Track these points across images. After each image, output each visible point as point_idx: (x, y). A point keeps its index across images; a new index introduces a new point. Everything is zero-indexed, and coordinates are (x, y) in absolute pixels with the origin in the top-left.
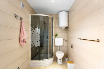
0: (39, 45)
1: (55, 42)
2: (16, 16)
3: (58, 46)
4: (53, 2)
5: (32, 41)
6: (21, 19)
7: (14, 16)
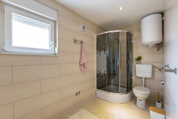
0: (106, 73)
1: (135, 70)
2: (75, 41)
3: (142, 78)
4: (121, 8)
5: (98, 67)
6: (82, 42)
7: (73, 41)
